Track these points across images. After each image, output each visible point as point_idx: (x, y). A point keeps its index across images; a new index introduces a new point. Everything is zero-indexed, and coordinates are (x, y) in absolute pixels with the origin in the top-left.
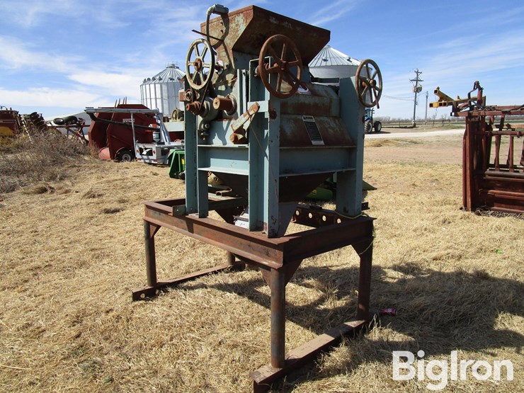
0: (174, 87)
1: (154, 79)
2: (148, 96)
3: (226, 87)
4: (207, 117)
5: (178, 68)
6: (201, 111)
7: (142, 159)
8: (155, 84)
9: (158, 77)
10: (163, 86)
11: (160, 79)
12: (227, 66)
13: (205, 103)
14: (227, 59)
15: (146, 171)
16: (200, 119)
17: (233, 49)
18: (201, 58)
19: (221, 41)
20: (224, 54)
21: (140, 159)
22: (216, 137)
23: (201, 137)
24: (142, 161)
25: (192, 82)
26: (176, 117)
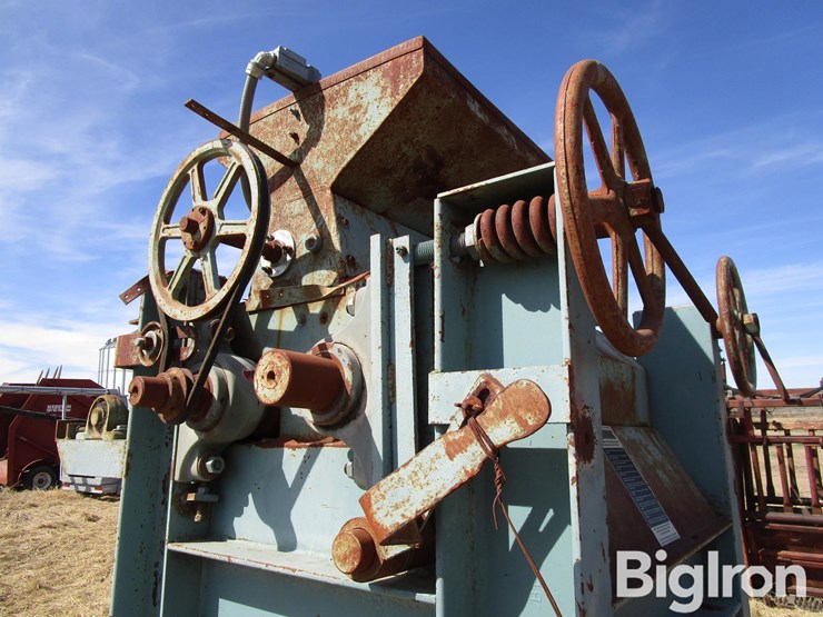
3: (303, 319)
4: (217, 431)
6: (195, 406)
7: (73, 483)
12: (310, 243)
13: (213, 376)
14: (309, 222)
15: (73, 512)
16: (187, 437)
17: (335, 188)
18: (212, 205)
19: (292, 166)
20: (300, 205)
21: (68, 484)
22: (250, 510)
23: (185, 510)
24: (72, 488)
25: (171, 297)
26: (102, 425)
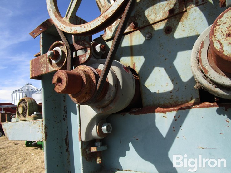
0: (29, 93)
1: (19, 90)
2: (15, 99)
4: (112, 106)
5: (31, 85)
8: (19, 93)
9: (21, 90)
10: (24, 93)
11: (22, 90)
23: (90, 158)
25: (68, 22)
26: (25, 113)
